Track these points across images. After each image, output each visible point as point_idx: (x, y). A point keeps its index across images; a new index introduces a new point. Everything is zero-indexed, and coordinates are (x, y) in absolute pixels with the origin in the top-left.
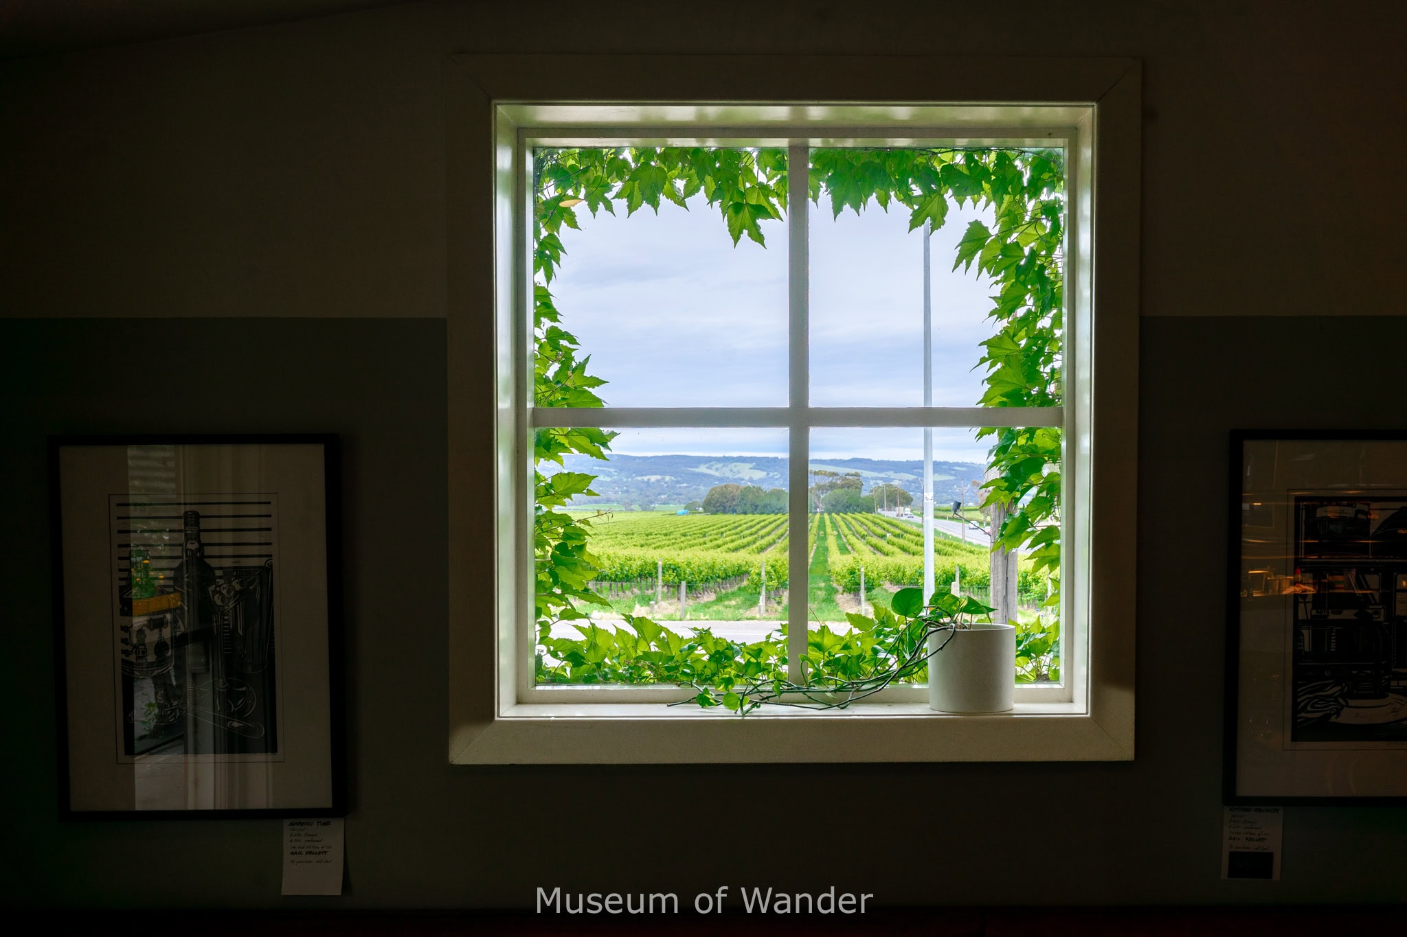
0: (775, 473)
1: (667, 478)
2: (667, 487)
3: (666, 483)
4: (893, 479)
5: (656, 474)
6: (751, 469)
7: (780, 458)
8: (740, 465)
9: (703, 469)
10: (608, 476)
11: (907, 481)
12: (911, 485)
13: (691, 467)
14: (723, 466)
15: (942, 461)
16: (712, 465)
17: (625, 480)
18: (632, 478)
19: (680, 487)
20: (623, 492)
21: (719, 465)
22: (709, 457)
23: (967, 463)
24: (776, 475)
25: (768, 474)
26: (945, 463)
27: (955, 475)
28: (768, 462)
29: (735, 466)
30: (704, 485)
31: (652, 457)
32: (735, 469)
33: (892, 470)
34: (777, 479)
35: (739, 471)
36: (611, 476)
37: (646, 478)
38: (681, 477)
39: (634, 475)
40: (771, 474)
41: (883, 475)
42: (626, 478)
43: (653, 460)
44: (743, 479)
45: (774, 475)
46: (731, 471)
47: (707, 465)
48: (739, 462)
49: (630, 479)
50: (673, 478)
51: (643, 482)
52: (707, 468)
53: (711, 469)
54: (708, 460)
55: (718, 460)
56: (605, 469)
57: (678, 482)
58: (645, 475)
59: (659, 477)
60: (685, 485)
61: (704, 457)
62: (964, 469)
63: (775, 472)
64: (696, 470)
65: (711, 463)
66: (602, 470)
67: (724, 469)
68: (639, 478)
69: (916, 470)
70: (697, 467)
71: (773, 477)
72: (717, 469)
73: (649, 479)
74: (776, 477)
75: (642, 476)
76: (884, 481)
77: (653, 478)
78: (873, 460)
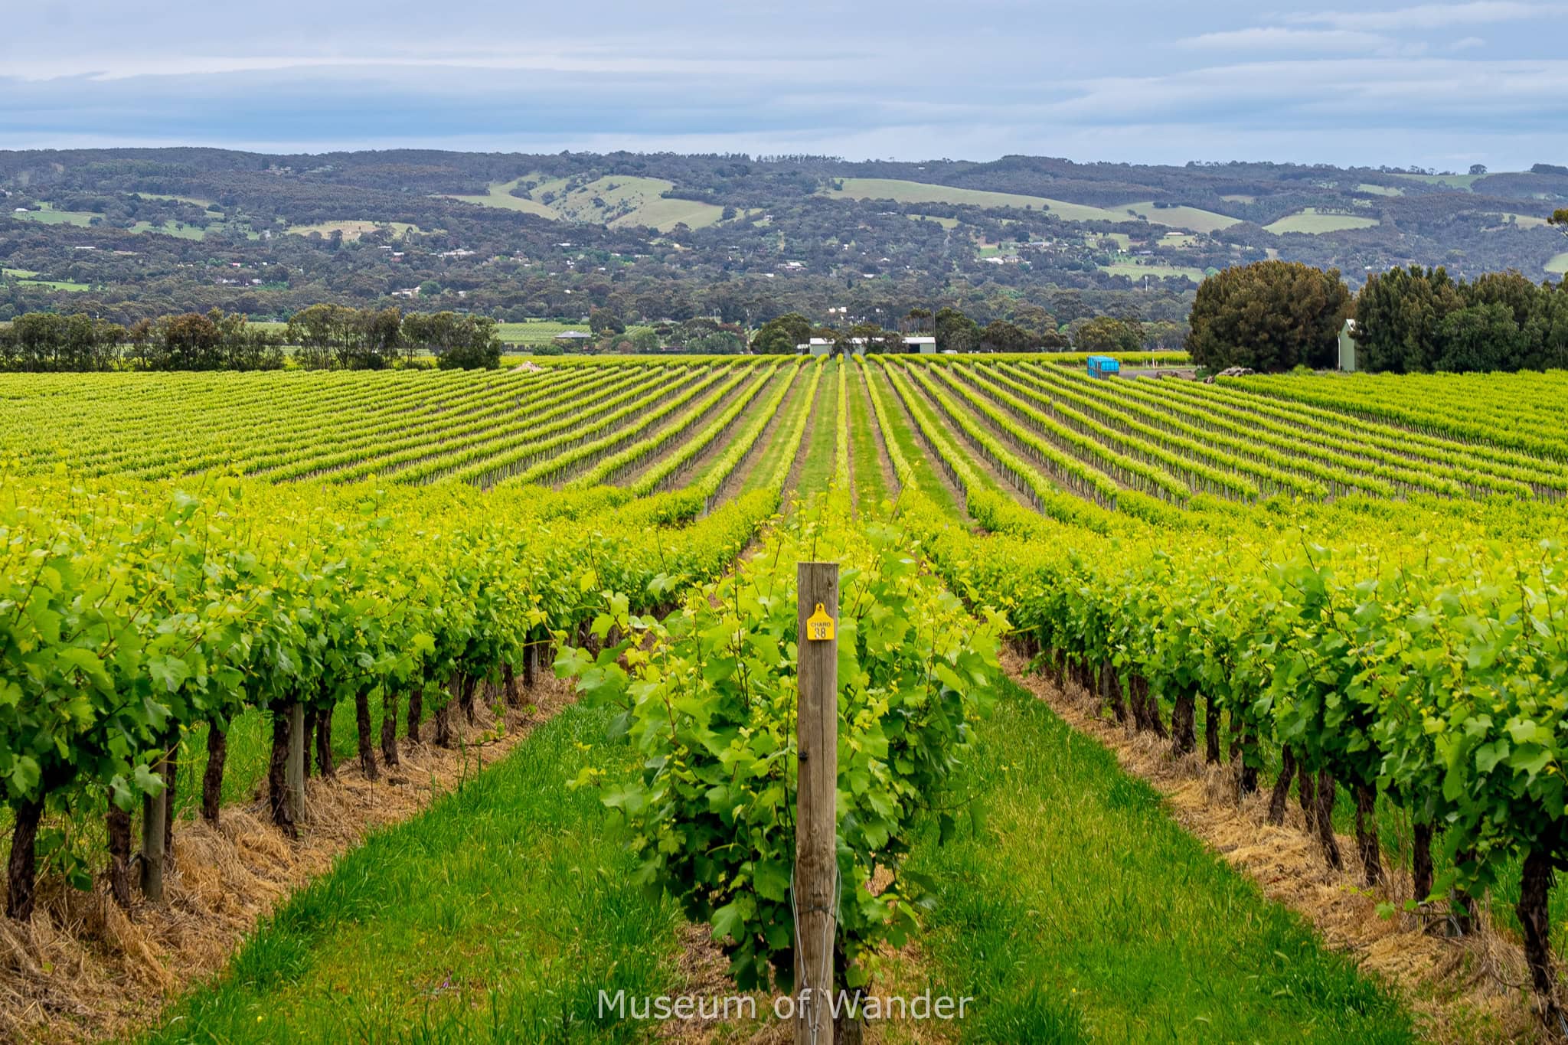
0: (753, 212)
1: (399, 230)
2: (406, 259)
3: (397, 246)
4: (1163, 230)
5: (357, 218)
6: (664, 196)
7: (754, 158)
8: (629, 186)
9: (500, 197)
10: (192, 223)
11: (1216, 234)
12: (1228, 249)
13: (461, 191)
14: (569, 189)
15: (1311, 164)
16: (531, 185)
17: (253, 237)
18: (276, 229)
19: (449, 261)
20: (267, 280)
21: (557, 185)
22: (517, 155)
23: (1398, 171)
24: (759, 217)
25: (728, 215)
26: (1325, 172)
27: (1377, 215)
28: (722, 173)
29: (611, 187)
30: (527, 254)
31: (322, 159)
32: (611, 199)
33: (1143, 197)
34: (764, 232)
35: (625, 203)
36: (204, 224)
37: (326, 231)
38: (443, 226)
39: (281, 221)
40: (740, 214)
41: (1118, 215)
42: (256, 230)
43: (329, 168)
44: (654, 233)
45: (750, 220)
46: (598, 203)
47: (513, 185)
48: (625, 173)
49: (268, 234)
50: (416, 229)
51: (317, 242)
52: (516, 193)
53: (529, 198)
54: (513, 167)
55: (550, 166)
56: (180, 199)
57: (437, 243)
58: (321, 220)
59: (369, 227)
60: (462, 253)
61: (498, 155)
62: (1393, 192)
63: (752, 206)
64: (486, 202)
65: (526, 179)
66: (172, 204)
67: (571, 195)
68: (304, 231)
69: (1227, 199)
70: (483, 192)
71: (747, 224)
72: (548, 199)
73: (339, 233)
74: (758, 224)
75: (311, 221)
76: (1133, 237)
77: (352, 231)
78: (1076, 162)
